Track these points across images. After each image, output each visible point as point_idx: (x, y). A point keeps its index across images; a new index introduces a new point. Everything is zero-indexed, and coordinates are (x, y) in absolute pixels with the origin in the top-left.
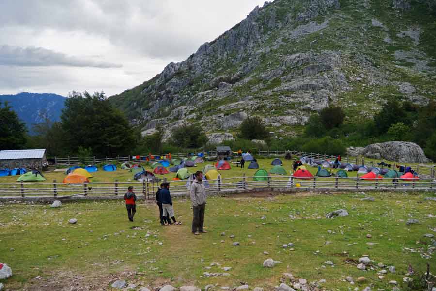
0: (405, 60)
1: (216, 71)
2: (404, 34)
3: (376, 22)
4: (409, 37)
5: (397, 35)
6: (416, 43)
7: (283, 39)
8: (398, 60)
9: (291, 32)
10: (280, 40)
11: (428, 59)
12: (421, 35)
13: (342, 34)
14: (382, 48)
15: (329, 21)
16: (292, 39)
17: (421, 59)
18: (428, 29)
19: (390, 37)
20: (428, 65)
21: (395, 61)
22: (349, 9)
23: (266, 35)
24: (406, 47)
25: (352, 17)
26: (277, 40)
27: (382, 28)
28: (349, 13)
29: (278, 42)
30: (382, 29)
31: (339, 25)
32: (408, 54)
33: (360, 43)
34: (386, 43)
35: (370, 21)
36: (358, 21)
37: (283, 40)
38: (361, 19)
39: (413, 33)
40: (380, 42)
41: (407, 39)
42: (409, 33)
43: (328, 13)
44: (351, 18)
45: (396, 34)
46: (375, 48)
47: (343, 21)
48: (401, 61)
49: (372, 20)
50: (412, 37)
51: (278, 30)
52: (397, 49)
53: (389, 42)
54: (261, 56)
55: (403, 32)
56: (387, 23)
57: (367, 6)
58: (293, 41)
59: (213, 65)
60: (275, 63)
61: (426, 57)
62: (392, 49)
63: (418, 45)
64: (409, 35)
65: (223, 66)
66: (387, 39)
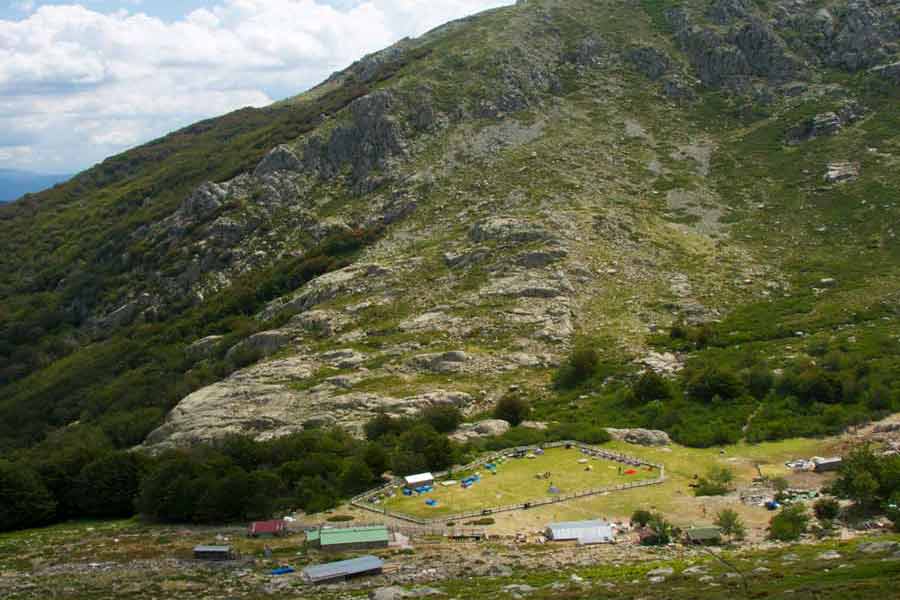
0: (684, 209)
1: (315, 205)
2: (683, 153)
3: (634, 128)
4: (693, 159)
5: (671, 155)
6: (704, 171)
7: (456, 155)
8: (673, 210)
9: (472, 141)
10: (449, 155)
11: (720, 206)
12: (713, 155)
13: (572, 158)
14: (646, 187)
15: (546, 121)
16: (476, 159)
17: (711, 207)
18: (725, 144)
19: (661, 160)
20: (722, 220)
21: (667, 211)
22: (581, 98)
23: (418, 142)
24: (685, 182)
25: (589, 115)
26: (444, 156)
27: (645, 139)
28: (583, 106)
29: (447, 162)
30: (644, 143)
31: (566, 135)
32: (691, 196)
33: (609, 178)
34: (651, 174)
35: (622, 126)
36: (602, 126)
37: (459, 157)
38: (605, 120)
39: (699, 149)
40: (642, 173)
41: (689, 163)
42: (693, 149)
43: (542, 104)
44: (589, 119)
45: (671, 152)
46: (634, 187)
47: (573, 127)
48: (679, 211)
49: (627, 122)
50: (697, 158)
51: (443, 132)
52: (671, 186)
53: (658, 171)
54: (418, 189)
55: (682, 149)
56: (655, 130)
57: (617, 91)
58: (479, 161)
59: (306, 189)
60: (451, 208)
61: (719, 202)
62: (662, 186)
63: (707, 176)
64: (691, 155)
65: (331, 195)
66: (654, 165)
